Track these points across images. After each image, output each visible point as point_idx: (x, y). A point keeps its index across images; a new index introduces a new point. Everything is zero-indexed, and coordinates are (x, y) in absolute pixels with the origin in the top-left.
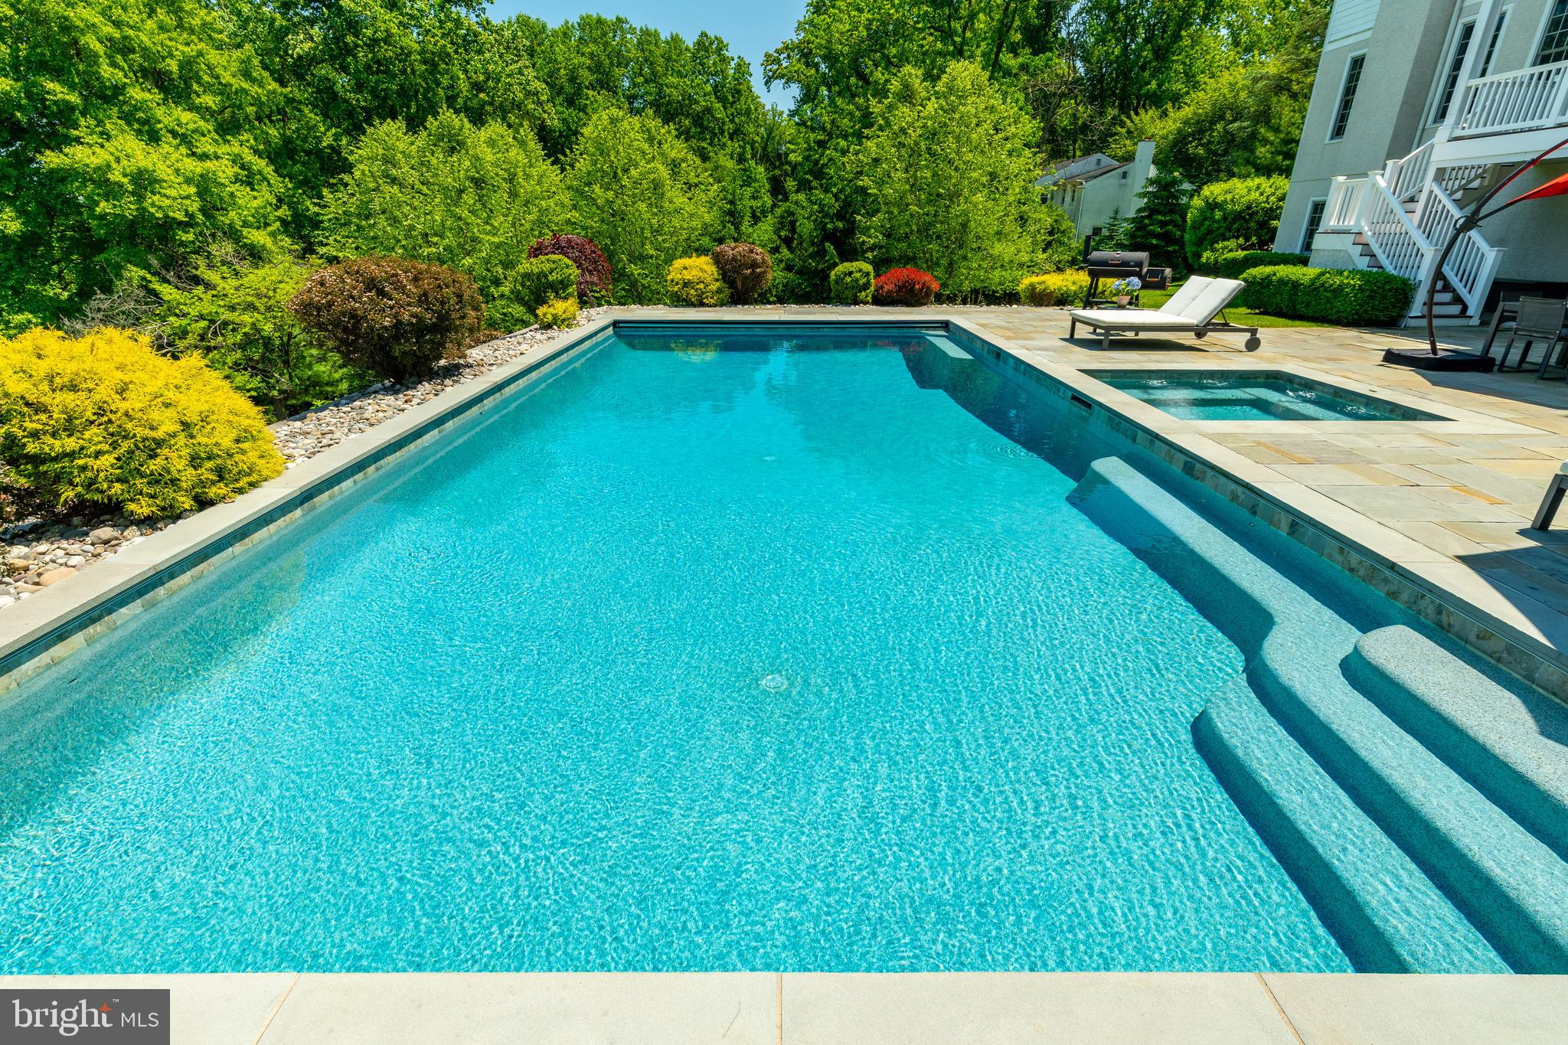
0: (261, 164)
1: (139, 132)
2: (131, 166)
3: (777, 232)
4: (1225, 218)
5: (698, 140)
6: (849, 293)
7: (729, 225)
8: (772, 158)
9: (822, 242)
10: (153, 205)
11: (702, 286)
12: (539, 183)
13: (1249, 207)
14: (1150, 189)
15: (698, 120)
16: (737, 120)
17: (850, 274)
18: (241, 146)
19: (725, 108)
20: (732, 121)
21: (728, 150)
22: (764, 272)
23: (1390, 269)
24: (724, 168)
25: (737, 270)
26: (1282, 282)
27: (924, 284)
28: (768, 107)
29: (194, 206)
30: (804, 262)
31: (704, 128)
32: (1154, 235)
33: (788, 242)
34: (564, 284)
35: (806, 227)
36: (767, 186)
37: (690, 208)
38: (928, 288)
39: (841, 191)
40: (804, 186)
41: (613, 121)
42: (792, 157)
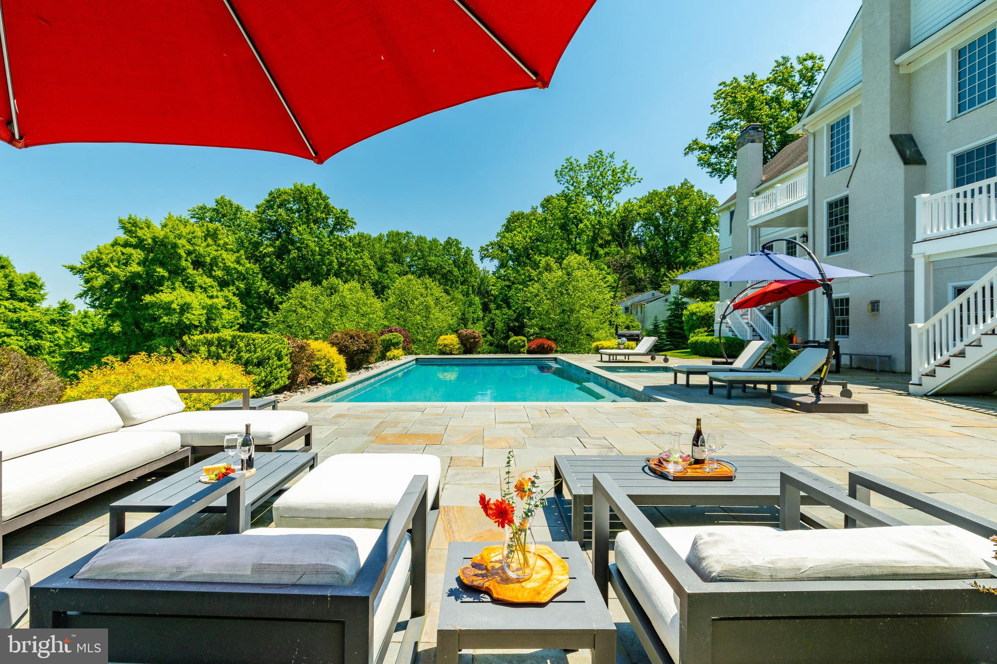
0: (235, 299)
1: (186, 287)
2: (181, 302)
3: (485, 328)
4: (698, 319)
5: (445, 285)
6: (516, 349)
7: (462, 325)
8: (483, 292)
9: (508, 332)
10: (186, 318)
11: (452, 346)
12: (370, 307)
13: (708, 314)
14: (672, 307)
15: (444, 276)
16: (465, 276)
17: (516, 341)
18: (229, 292)
19: (459, 270)
20: (462, 276)
21: (460, 290)
22: (479, 341)
23: (739, 337)
24: (457, 299)
25: (467, 340)
26: (701, 342)
27: (548, 345)
28: (481, 269)
29: (203, 319)
30: (499, 342)
31: (447, 280)
32: (676, 327)
33: (491, 332)
34: (397, 344)
35: (499, 325)
36: (480, 307)
37: (442, 317)
38: (551, 347)
39: (517, 309)
40: (499, 307)
41: (409, 280)
42: (493, 292)
